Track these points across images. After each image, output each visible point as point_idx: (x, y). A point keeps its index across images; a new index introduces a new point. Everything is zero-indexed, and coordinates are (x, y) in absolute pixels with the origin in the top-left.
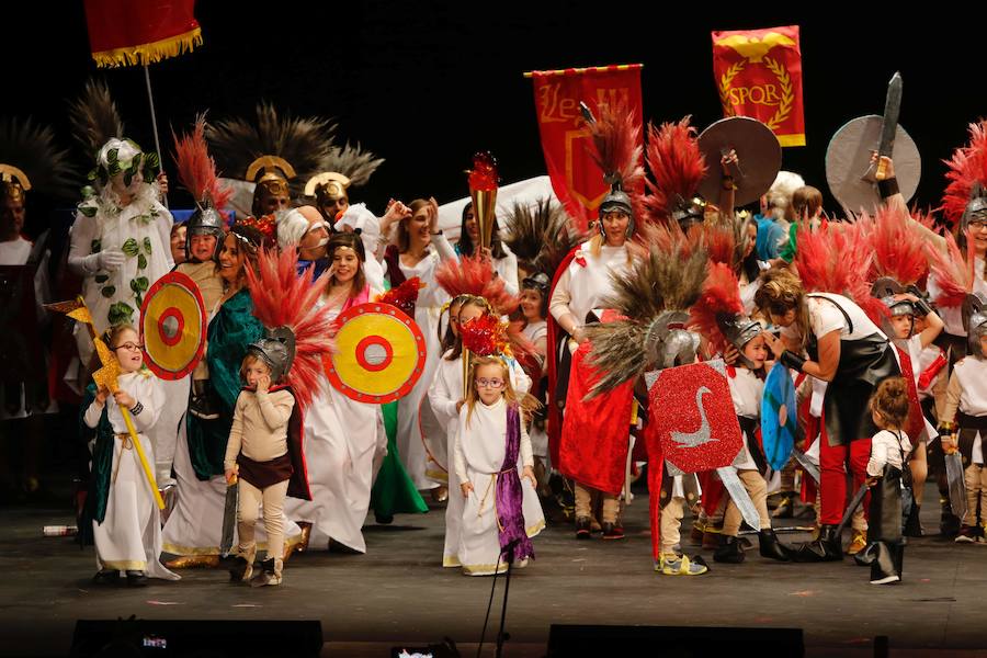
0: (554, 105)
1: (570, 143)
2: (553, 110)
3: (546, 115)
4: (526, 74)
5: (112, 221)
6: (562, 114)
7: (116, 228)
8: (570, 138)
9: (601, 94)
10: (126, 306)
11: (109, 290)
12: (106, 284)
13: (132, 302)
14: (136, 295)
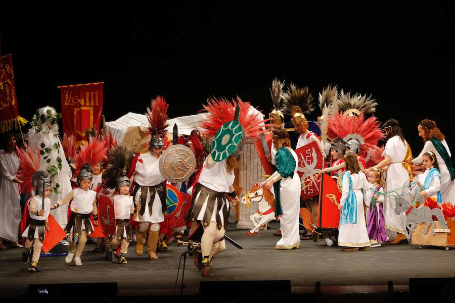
0: (70, 98)
1: (76, 112)
2: (69, 100)
3: (67, 102)
4: (58, 87)
5: (46, 136)
6: (73, 102)
7: (48, 138)
8: (76, 110)
9: (87, 94)
10: (54, 167)
11: (49, 161)
12: (47, 159)
13: (56, 166)
14: (58, 163)
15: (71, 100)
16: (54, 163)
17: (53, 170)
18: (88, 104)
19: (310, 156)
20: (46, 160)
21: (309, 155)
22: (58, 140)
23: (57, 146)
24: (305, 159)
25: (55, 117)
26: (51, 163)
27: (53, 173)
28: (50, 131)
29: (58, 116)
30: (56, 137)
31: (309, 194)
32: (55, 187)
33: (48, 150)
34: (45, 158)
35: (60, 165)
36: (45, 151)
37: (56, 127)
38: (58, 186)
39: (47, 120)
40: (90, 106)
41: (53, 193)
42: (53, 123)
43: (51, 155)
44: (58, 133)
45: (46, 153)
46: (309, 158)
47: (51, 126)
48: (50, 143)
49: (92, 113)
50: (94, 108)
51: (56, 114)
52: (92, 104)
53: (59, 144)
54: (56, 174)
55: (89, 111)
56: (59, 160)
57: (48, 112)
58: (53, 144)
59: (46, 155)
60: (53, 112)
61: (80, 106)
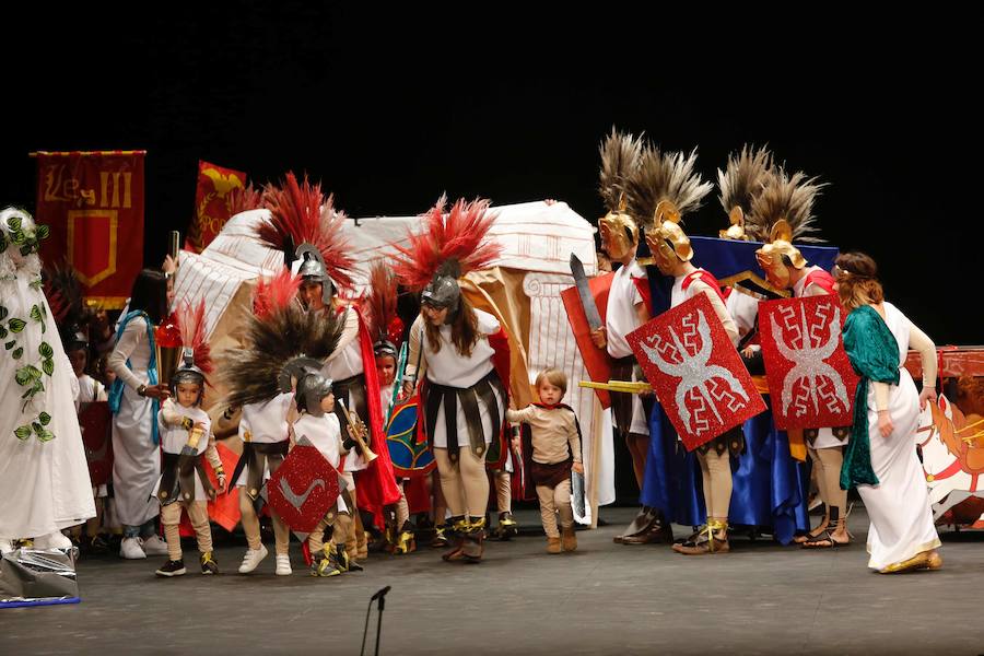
0: (59, 185)
1: (73, 221)
2: (56, 189)
3: (50, 193)
4: (31, 154)
5: (10, 287)
6: (65, 194)
7: (16, 292)
8: (72, 216)
9: (104, 176)
10: (33, 368)
11: (18, 354)
12: (14, 348)
13: (39, 366)
14: (44, 359)
15: (62, 187)
16: (33, 357)
17: (31, 377)
18: (104, 203)
19: (694, 333)
20: (11, 351)
21: (690, 329)
22: (40, 298)
23: (38, 313)
24: (682, 341)
25: (32, 236)
26: (26, 360)
27: (31, 385)
28: (20, 274)
29: (39, 234)
30: (37, 290)
31: (698, 433)
32: (38, 422)
33: (17, 325)
34: (9, 346)
35: (48, 365)
36: (7, 327)
37: (35, 262)
38: (45, 418)
39: (11, 245)
40: (109, 208)
41: (34, 436)
42: (25, 252)
43: (24, 337)
44: (39, 277)
45: (10, 333)
46: (690, 339)
47: (23, 259)
48: (21, 304)
49: (113, 227)
50: (119, 214)
51: (34, 227)
52: (116, 202)
53: (44, 309)
54: (39, 388)
55: (106, 222)
56: (46, 351)
57: (13, 222)
58: (28, 308)
59: (10, 337)
60: (27, 222)
61: (85, 206)
